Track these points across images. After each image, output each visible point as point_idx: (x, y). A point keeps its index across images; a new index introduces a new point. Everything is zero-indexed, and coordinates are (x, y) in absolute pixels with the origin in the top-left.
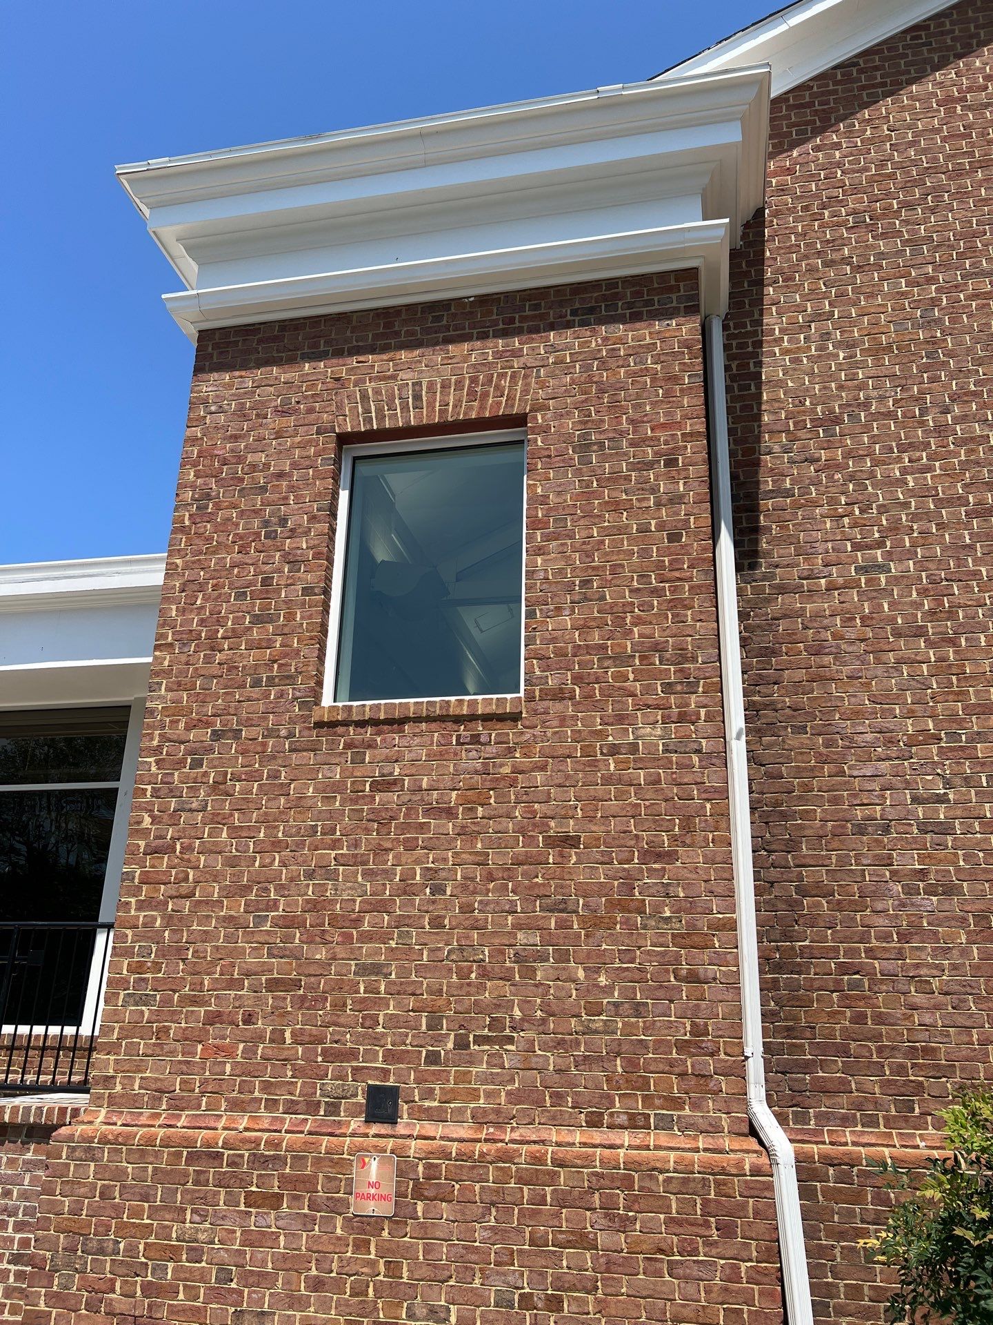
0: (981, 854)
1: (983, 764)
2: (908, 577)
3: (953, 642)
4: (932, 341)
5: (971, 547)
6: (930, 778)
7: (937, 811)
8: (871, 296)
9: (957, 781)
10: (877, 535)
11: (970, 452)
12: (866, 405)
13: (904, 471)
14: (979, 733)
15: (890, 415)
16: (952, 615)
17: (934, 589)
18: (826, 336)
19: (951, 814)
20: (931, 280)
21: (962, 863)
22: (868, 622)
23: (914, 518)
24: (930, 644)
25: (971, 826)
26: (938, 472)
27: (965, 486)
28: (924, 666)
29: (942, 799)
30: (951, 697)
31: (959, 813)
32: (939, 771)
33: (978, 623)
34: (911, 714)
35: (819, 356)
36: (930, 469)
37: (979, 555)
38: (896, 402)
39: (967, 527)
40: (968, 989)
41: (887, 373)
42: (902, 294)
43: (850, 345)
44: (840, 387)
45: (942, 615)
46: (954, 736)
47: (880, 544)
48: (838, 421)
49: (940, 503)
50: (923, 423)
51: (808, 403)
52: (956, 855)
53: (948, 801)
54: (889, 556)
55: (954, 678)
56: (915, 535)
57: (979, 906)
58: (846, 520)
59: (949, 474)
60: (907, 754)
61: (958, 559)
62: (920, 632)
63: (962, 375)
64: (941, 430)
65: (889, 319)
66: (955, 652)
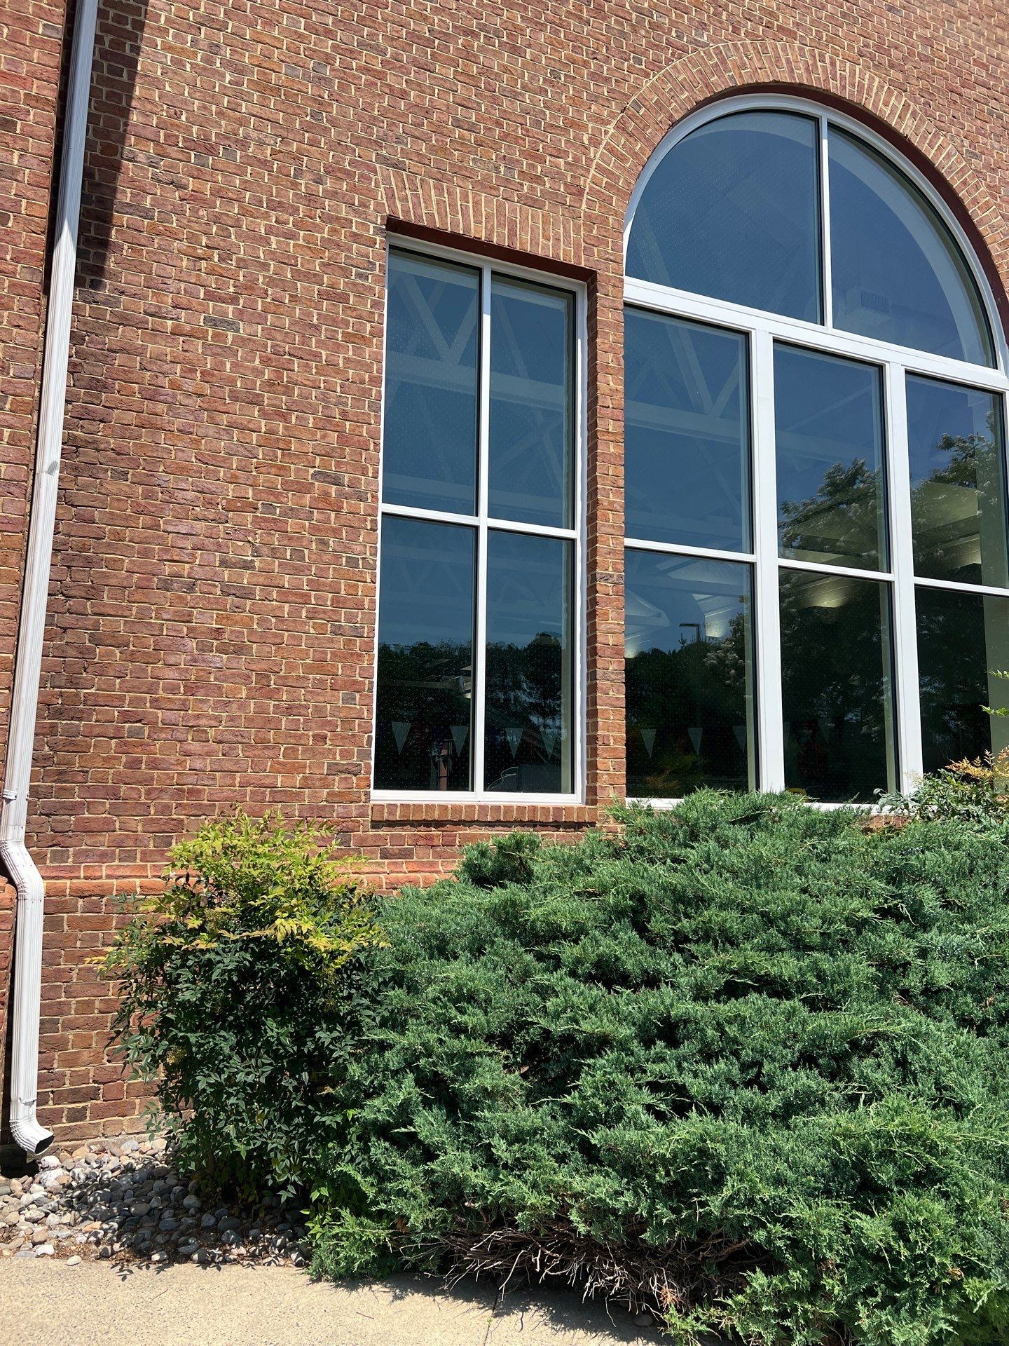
0: (273, 620)
1: (290, 539)
2: (254, 342)
3: (285, 418)
4: (318, 100)
5: (317, 328)
6: (240, 544)
7: (242, 576)
8: (269, 23)
9: (265, 550)
10: (232, 289)
11: (333, 231)
12: (244, 144)
13: (269, 230)
14: (291, 509)
15: (265, 164)
16: (288, 391)
17: (275, 360)
18: (214, 48)
19: (254, 580)
20: (329, 34)
21: (255, 626)
22: (208, 379)
23: (271, 282)
24: (263, 414)
25: (270, 593)
26: (301, 242)
27: (323, 265)
28: (254, 435)
29: (247, 566)
30: (273, 470)
31: (261, 580)
32: (250, 539)
33: (310, 404)
34: (233, 480)
35: (205, 69)
36: (294, 236)
37: (323, 337)
38: (274, 152)
39: (318, 306)
40: (240, 739)
41: (271, 117)
42: (300, 35)
43: (239, 70)
44: (221, 114)
45: (279, 388)
46: (269, 507)
47: (234, 300)
48: (212, 151)
49: (297, 275)
50: (295, 186)
51: (183, 118)
52: (251, 619)
53: (254, 568)
54: (240, 314)
55: (279, 452)
56: (269, 300)
57: (264, 666)
58: (204, 263)
59: (310, 247)
60: (223, 518)
61: (303, 336)
62: (255, 401)
63: (340, 149)
64: (311, 198)
65: (282, 58)
66: (284, 427)
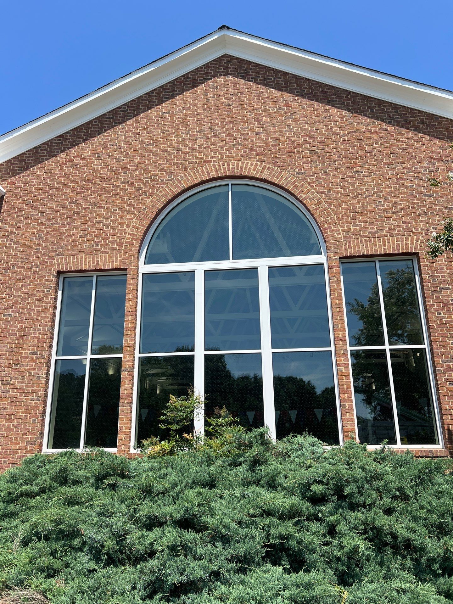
0: (14, 399)
1: (21, 373)
2: (16, 318)
3: (22, 338)
4: (39, 245)
5: (34, 310)
6: (7, 377)
7: (7, 387)
8: (27, 228)
9: (14, 378)
10: (11, 305)
11: (41, 280)
12: (18, 264)
13: (23, 286)
14: (22, 365)
15: (23, 267)
16: (24, 330)
17: (21, 322)
18: (12, 240)
19: (10, 388)
20: (43, 224)
21: (9, 401)
22: (3, 332)
23: (22, 300)
24: (17, 338)
25: (14, 391)
26: (31, 286)
27: (36, 291)
28: (14, 345)
30: (18, 354)
31: (12, 387)
32: (10, 375)
33: (30, 332)
34: (7, 359)
35: (9, 247)
36: (29, 285)
37: (35, 312)
38: (25, 263)
39: (34, 303)
40: (2, 435)
41: (25, 254)
42: (35, 228)
43: (17, 244)
44: (12, 258)
45: (22, 330)
46: (16, 365)
47: (11, 308)
48: (9, 268)
49: (29, 296)
50: (31, 271)
51: (2, 262)
52: (8, 399)
53: (10, 384)
54: (13, 312)
55: (20, 348)
56: (21, 305)
57: (10, 413)
58: (4, 300)
59: (34, 288)
60: (3, 370)
61: (30, 313)
62: (15, 335)
63: (44, 256)
64: (35, 273)
65: (30, 236)
66: (22, 341)
